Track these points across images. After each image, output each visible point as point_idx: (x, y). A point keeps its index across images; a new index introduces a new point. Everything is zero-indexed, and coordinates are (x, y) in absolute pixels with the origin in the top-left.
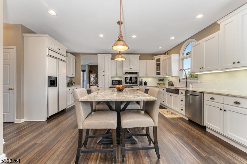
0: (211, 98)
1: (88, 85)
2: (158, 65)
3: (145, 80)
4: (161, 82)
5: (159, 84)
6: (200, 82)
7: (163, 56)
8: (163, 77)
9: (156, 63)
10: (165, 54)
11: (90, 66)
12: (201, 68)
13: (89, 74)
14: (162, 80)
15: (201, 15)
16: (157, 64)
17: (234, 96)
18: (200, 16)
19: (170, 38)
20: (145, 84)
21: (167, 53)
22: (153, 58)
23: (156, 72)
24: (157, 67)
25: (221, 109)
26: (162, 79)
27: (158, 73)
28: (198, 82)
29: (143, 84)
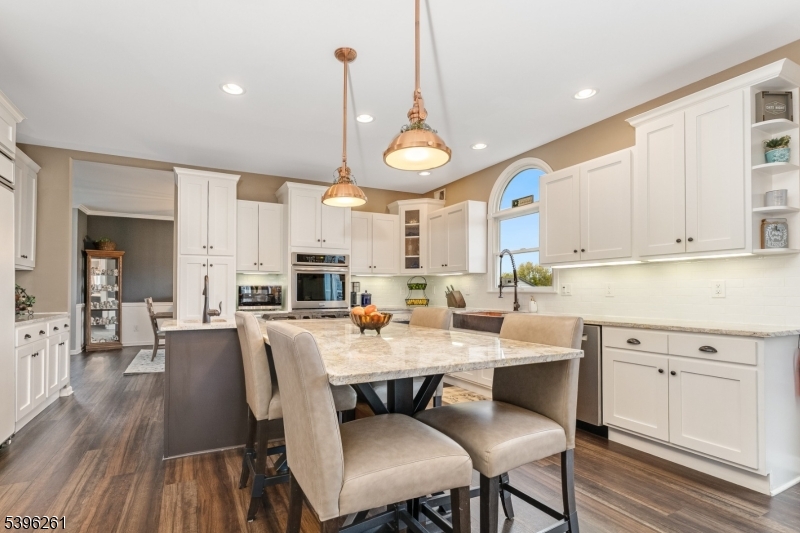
0: (629, 342)
1: (80, 306)
2: (412, 231)
3: (365, 286)
4: (418, 295)
5: (409, 302)
6: (564, 295)
7: (429, 203)
8: (423, 277)
9: (404, 225)
10: (429, 194)
11: (90, 218)
12: (579, 250)
13: (85, 255)
14: (423, 287)
15: (590, 91)
16: (407, 228)
17: (701, 332)
18: (585, 94)
19: (473, 145)
20: (366, 300)
21: (437, 194)
22: (390, 206)
23: (404, 257)
24: (407, 241)
25: (661, 371)
26: (422, 282)
27: (413, 263)
28: (555, 294)
29: (359, 300)
